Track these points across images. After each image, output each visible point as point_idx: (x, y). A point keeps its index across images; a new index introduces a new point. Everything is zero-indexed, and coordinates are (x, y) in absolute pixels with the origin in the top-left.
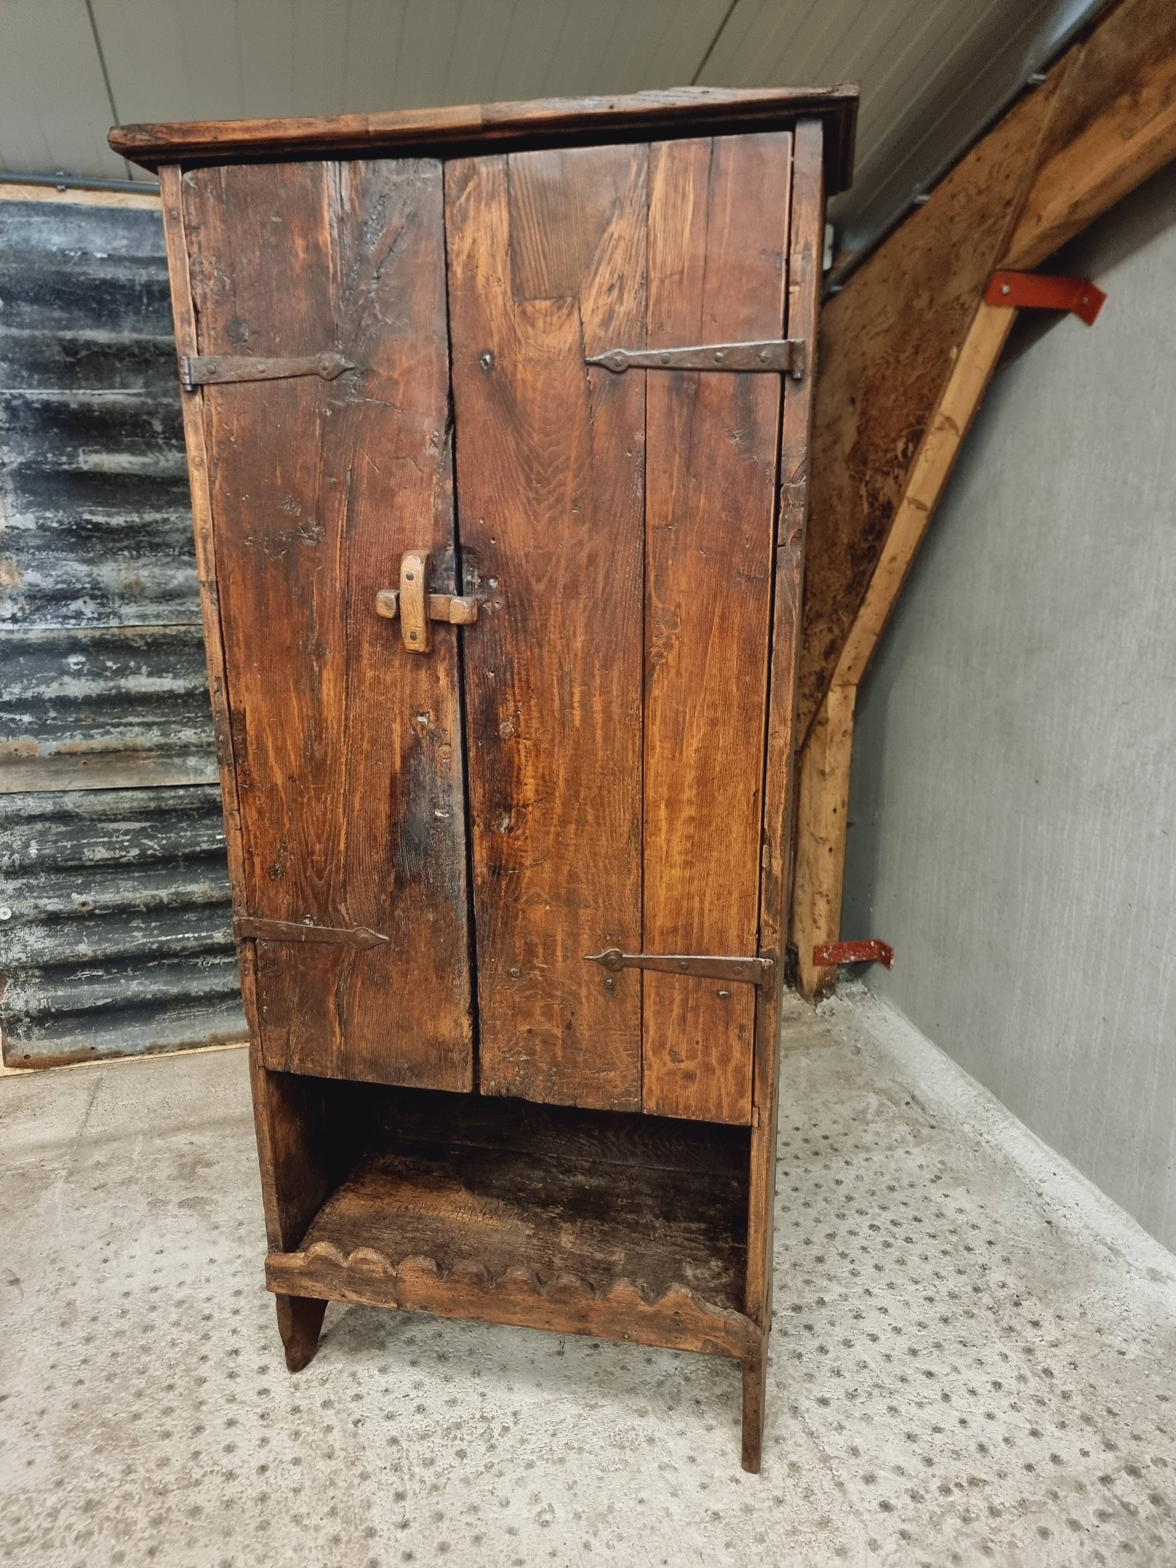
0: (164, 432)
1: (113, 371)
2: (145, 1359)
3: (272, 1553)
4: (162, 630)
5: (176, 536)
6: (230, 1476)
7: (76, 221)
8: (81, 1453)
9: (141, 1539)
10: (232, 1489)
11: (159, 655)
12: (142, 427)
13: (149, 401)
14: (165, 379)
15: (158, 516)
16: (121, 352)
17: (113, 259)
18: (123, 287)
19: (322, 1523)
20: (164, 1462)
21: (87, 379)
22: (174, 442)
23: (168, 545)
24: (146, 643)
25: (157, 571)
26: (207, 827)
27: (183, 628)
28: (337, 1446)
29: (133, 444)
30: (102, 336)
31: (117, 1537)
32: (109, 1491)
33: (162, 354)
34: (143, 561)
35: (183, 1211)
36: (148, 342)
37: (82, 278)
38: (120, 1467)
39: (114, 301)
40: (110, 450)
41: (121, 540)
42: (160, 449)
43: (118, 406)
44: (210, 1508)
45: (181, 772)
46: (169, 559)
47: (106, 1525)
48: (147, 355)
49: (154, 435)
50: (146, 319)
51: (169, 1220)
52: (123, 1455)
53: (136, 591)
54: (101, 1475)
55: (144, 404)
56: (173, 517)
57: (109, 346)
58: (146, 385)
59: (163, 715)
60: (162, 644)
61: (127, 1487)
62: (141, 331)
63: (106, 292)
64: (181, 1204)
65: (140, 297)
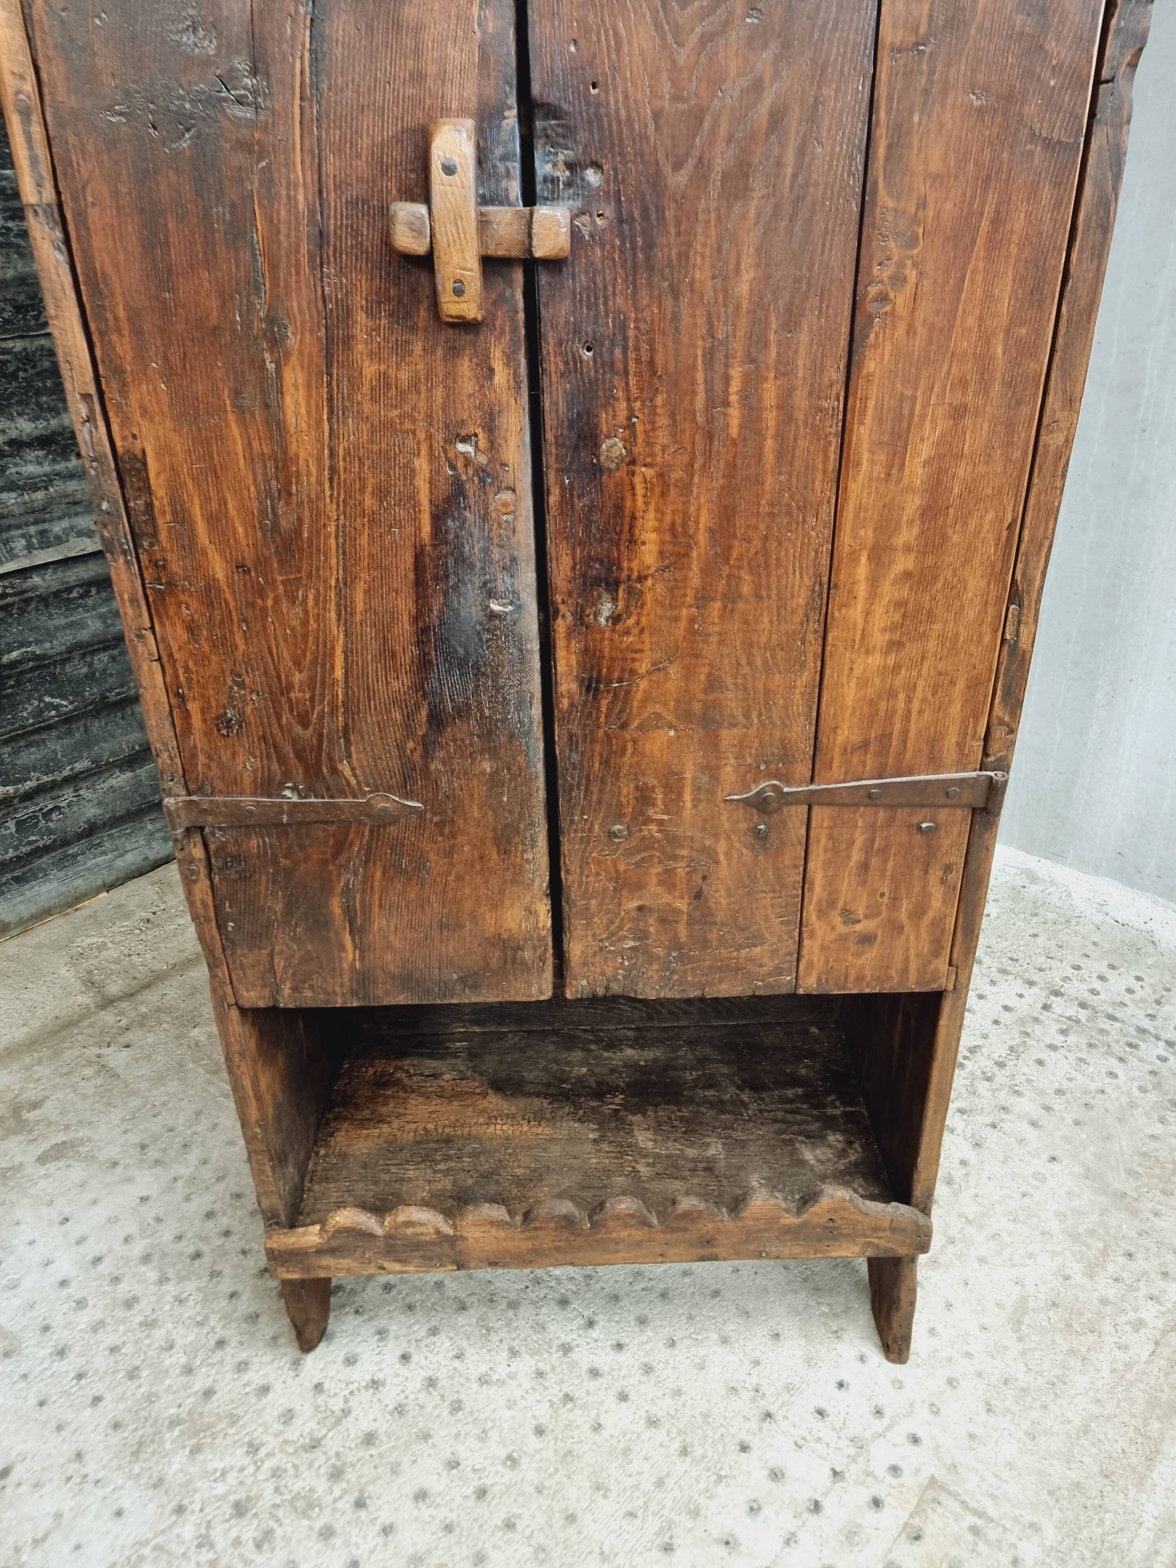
2: (159, 1335)
3: (490, 1424)
6: (375, 1384)
8: (176, 1467)
9: (335, 1501)
10: (389, 1396)
19: (513, 1368)
20: (288, 1416)
28: (463, 1296)
31: (304, 1514)
32: (249, 1481)
35: (52, 1167)
38: (240, 1452)
44: (383, 1425)
47: (280, 1513)
51: (42, 1184)
52: (229, 1440)
54: (224, 1473)
61: (268, 1464)
64: (42, 1160)
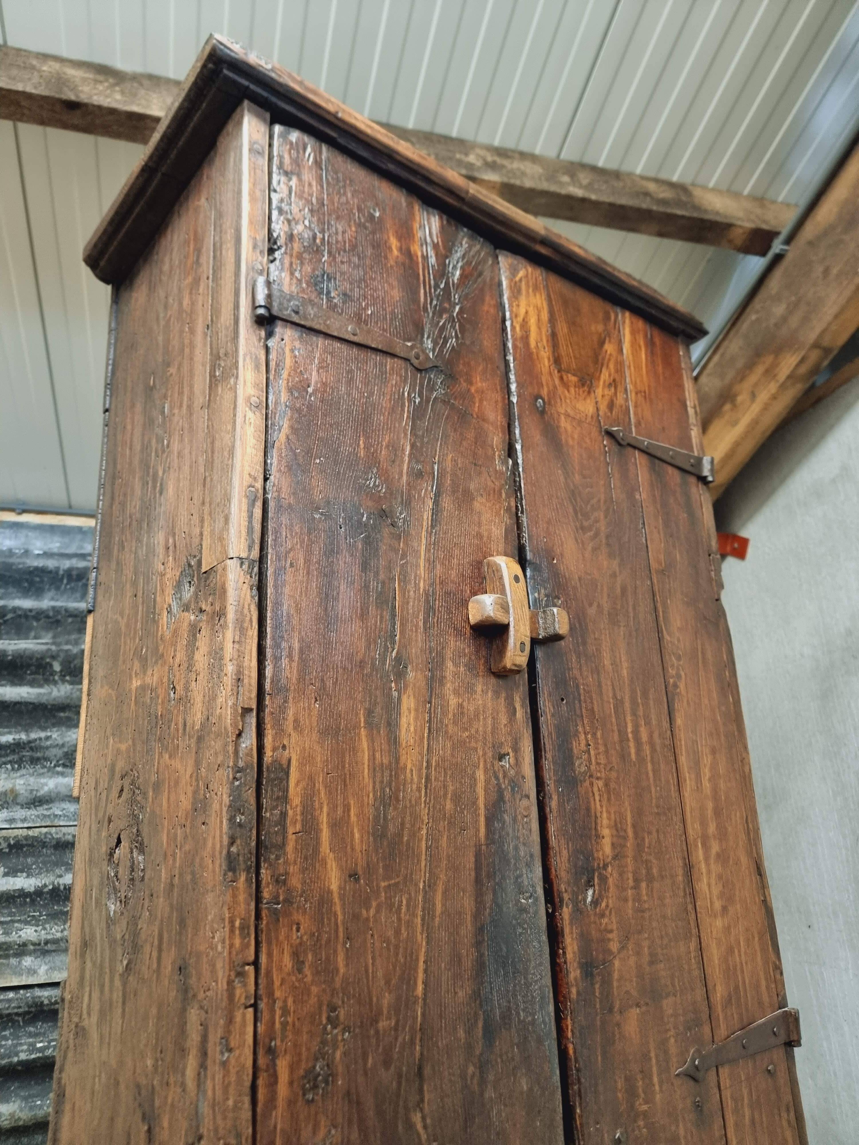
0: (61, 671)
1: (30, 629)
4: (25, 832)
5: (54, 751)
7: (24, 532)
11: (18, 856)
12: (45, 668)
13: (54, 648)
14: (69, 633)
15: (43, 735)
16: (38, 615)
17: (47, 555)
18: (50, 572)
21: (7, 633)
22: (68, 678)
23: (46, 759)
24: (10, 846)
25: (32, 780)
26: (30, 1035)
27: (44, 830)
29: (34, 679)
30: (27, 604)
33: (71, 616)
34: (23, 771)
36: (62, 607)
37: (21, 566)
39: (42, 581)
40: (13, 684)
41: (7, 755)
42: (55, 683)
43: (27, 653)
45: (15, 973)
46: (46, 770)
48: (59, 617)
49: (53, 673)
50: (63, 594)
53: (10, 798)
55: (49, 650)
56: (55, 736)
57: (31, 610)
58: (54, 637)
59: (10, 914)
60: (22, 846)
62: (57, 600)
63: (37, 576)
65: (62, 580)
